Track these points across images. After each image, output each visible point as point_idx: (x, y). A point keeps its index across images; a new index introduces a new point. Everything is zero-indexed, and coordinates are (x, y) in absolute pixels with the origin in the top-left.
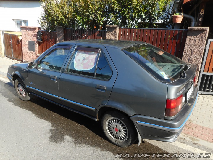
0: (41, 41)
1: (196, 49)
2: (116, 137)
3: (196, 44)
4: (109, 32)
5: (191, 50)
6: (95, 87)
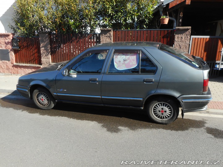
0: (19, 48)
1: (183, 44)
3: (183, 40)
4: (103, 34)
5: (179, 45)
6: (142, 81)
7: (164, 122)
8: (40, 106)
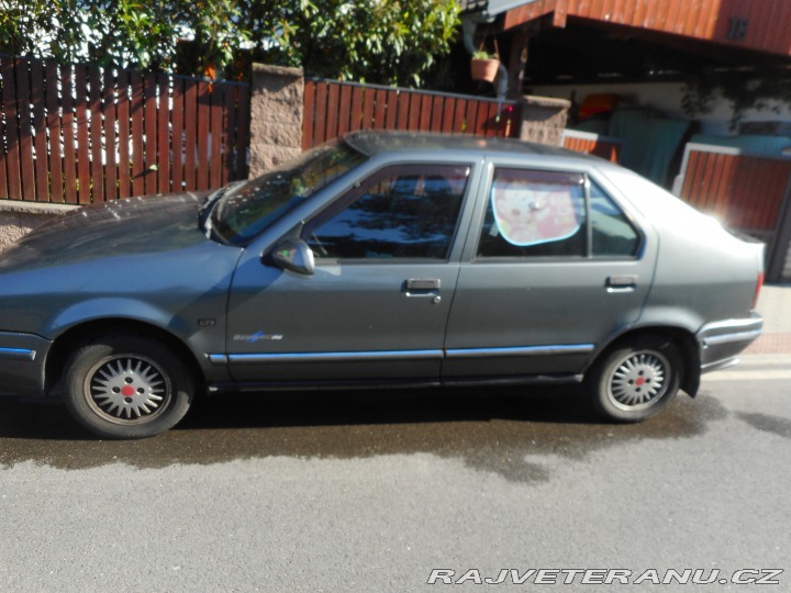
2: (645, 400)
4: (265, 90)
6: (602, 282)
7: (639, 416)
8: (109, 426)
